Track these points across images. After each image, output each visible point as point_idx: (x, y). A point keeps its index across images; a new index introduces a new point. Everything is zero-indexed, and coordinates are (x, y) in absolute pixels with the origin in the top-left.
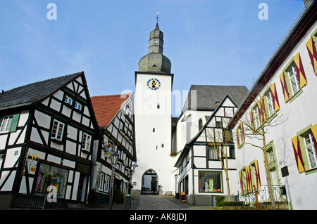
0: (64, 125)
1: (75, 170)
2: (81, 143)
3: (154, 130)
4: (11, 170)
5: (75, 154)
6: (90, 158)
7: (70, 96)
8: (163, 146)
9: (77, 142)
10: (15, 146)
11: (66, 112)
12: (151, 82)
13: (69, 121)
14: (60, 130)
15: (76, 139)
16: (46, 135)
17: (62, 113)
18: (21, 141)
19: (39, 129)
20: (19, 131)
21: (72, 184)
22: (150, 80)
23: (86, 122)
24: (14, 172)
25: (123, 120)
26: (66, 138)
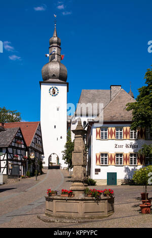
0: (16, 150)
1: (21, 165)
2: (22, 155)
3: (55, 126)
4: (4, 168)
5: (21, 160)
7: (17, 138)
8: (61, 138)
10: (3, 160)
11: (16, 146)
12: (52, 90)
13: (18, 148)
14: (15, 152)
15: (20, 154)
16: (12, 155)
18: (5, 158)
19: (10, 154)
20: (3, 155)
21: (21, 170)
22: (51, 88)
24: (6, 169)
25: (36, 137)
26: (17, 154)
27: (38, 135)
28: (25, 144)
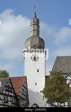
0: (7, 97)
2: (12, 101)
3: (36, 83)
5: (11, 105)
6: (15, 106)
7: (7, 87)
9: (11, 101)
11: (7, 93)
13: (8, 95)
14: (6, 99)
15: (10, 101)
16: (3, 101)
17: (6, 94)
23: (13, 94)
25: (23, 88)
26: (8, 101)
27: (24, 87)
28: (14, 93)
